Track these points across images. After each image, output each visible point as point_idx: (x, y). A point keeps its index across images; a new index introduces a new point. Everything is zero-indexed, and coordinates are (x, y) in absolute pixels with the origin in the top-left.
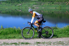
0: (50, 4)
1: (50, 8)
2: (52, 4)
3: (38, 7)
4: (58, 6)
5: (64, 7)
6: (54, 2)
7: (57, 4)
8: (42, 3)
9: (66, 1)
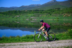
0: (47, 16)
1: (48, 20)
2: (50, 16)
3: (36, 18)
4: (55, 18)
5: (61, 18)
6: (52, 14)
7: (54, 15)
8: (40, 14)
9: (63, 13)
